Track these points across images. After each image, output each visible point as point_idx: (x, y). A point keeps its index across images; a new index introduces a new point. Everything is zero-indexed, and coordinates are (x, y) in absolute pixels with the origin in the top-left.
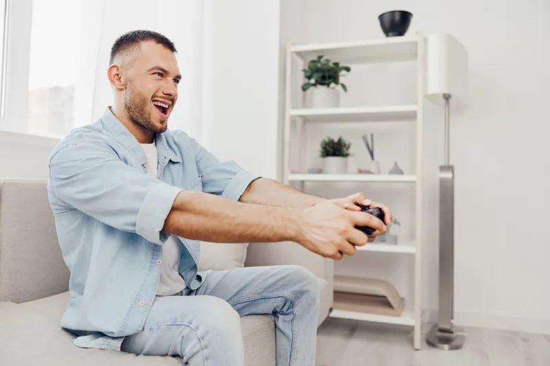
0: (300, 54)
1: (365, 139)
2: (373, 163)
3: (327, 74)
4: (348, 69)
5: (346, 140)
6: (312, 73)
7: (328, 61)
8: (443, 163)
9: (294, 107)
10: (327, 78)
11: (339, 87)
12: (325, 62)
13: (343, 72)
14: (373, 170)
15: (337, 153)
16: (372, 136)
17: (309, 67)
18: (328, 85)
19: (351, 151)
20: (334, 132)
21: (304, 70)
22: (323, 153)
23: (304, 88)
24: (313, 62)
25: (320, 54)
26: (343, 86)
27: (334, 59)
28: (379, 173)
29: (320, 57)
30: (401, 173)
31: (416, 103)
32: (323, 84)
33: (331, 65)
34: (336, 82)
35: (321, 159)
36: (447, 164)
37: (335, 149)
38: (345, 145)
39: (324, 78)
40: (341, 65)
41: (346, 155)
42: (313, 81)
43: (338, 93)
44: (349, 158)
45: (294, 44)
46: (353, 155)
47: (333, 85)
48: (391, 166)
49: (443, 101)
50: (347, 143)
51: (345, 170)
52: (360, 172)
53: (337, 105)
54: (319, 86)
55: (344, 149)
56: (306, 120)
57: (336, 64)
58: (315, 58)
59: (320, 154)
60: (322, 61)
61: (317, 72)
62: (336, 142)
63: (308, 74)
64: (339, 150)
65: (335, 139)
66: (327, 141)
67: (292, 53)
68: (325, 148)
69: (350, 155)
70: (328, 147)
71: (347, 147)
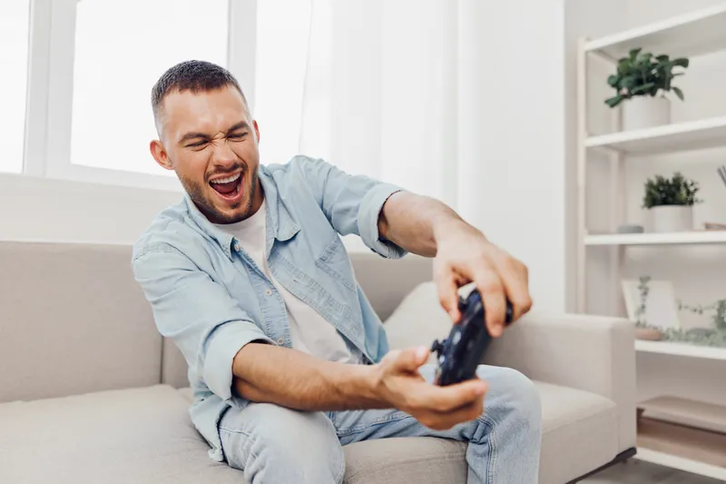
0: (600, 51)
1: (721, 173)
3: (644, 76)
4: (683, 63)
5: (688, 177)
7: (648, 55)
9: (591, 135)
10: (644, 81)
11: (672, 91)
12: (644, 59)
13: (676, 69)
15: (670, 199)
17: (618, 70)
18: (652, 92)
19: (697, 196)
20: (667, 167)
21: (611, 77)
22: (646, 200)
23: (613, 103)
24: (622, 61)
25: (635, 47)
26: (677, 91)
27: (657, 53)
29: (635, 52)
32: (641, 93)
33: (653, 60)
34: (667, 88)
35: (646, 210)
37: (668, 193)
38: (686, 185)
40: (671, 59)
41: (691, 202)
42: (625, 91)
43: (669, 103)
44: (696, 207)
45: (588, 39)
46: (702, 202)
47: (660, 92)
50: (689, 183)
51: (688, 225)
52: (708, 227)
53: (668, 121)
54: (637, 100)
55: (684, 192)
56: (624, 151)
57: (663, 58)
58: (627, 55)
59: (642, 202)
60: (639, 58)
61: (628, 74)
62: (671, 182)
63: (614, 81)
64: (673, 195)
65: (669, 177)
66: (655, 182)
67: (587, 53)
68: (649, 194)
69: (697, 201)
70: (653, 191)
71: (692, 189)
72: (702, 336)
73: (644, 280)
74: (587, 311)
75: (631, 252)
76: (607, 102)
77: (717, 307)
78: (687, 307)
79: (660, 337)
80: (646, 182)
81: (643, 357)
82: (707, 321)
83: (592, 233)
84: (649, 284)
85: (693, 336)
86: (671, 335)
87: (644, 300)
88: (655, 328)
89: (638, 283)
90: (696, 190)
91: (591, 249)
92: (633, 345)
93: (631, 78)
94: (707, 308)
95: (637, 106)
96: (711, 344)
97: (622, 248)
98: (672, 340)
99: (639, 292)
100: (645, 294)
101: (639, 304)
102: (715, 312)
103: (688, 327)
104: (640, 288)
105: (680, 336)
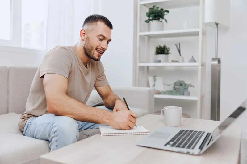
0: (145, 5)
1: (176, 45)
2: (180, 57)
3: (157, 15)
4: (168, 12)
5: (168, 46)
6: (150, 14)
7: (158, 8)
8: (214, 57)
9: (141, 32)
10: (157, 16)
11: (164, 21)
12: (156, 9)
13: (166, 13)
14: (180, 60)
15: (163, 53)
16: (179, 44)
17: (149, 11)
18: (159, 20)
19: (170, 52)
20: (162, 43)
21: (147, 13)
23: (147, 22)
24: (151, 9)
25: (154, 5)
26: (166, 20)
27: (161, 7)
28: (183, 61)
29: (154, 6)
30: (195, 62)
31: (199, 27)
32: (155, 20)
33: (159, 10)
34: (163, 18)
35: (156, 55)
36: (216, 57)
37: (162, 51)
38: (167, 49)
39: (155, 16)
40: (164, 10)
41: (168, 54)
42: (151, 18)
43: (163, 23)
44: (169, 55)
46: (171, 54)
47: (161, 19)
48: (190, 58)
49: (215, 25)
50: (168, 48)
51: (167, 61)
52: (173, 61)
53: (163, 30)
54: (154, 21)
55: (166, 51)
56: (149, 37)
57: (162, 9)
58: (152, 7)
59: (155, 53)
60: (155, 8)
61: (152, 13)
62: (163, 47)
63: (148, 15)
64: (163, 51)
65: (162, 46)
66: (158, 47)
67: (140, 5)
68: (157, 51)
69: (170, 53)
70: (158, 50)
71: (168, 50)
72: (170, 93)
73: (155, 76)
74: (139, 86)
75: (150, 68)
76: (146, 21)
77: (174, 84)
78: (166, 84)
79: (159, 93)
80: (156, 47)
81: (156, 99)
82: (171, 88)
83: (140, 62)
84: (156, 78)
85: (168, 93)
86: (162, 93)
87: (155, 83)
88: (157, 91)
89: (153, 77)
90: (169, 50)
91: (140, 67)
92: (153, 96)
93: (153, 15)
94: (172, 84)
95: (154, 23)
96: (173, 95)
97: (148, 67)
98: (162, 94)
99: (153, 80)
100: (155, 81)
101: (153, 84)
102: (173, 86)
103: (166, 90)
104: (154, 79)
105: (165, 93)
